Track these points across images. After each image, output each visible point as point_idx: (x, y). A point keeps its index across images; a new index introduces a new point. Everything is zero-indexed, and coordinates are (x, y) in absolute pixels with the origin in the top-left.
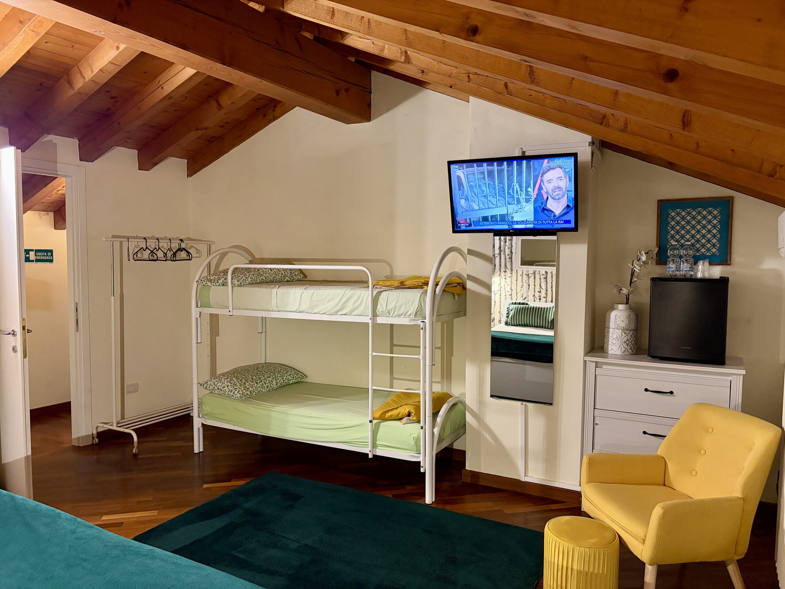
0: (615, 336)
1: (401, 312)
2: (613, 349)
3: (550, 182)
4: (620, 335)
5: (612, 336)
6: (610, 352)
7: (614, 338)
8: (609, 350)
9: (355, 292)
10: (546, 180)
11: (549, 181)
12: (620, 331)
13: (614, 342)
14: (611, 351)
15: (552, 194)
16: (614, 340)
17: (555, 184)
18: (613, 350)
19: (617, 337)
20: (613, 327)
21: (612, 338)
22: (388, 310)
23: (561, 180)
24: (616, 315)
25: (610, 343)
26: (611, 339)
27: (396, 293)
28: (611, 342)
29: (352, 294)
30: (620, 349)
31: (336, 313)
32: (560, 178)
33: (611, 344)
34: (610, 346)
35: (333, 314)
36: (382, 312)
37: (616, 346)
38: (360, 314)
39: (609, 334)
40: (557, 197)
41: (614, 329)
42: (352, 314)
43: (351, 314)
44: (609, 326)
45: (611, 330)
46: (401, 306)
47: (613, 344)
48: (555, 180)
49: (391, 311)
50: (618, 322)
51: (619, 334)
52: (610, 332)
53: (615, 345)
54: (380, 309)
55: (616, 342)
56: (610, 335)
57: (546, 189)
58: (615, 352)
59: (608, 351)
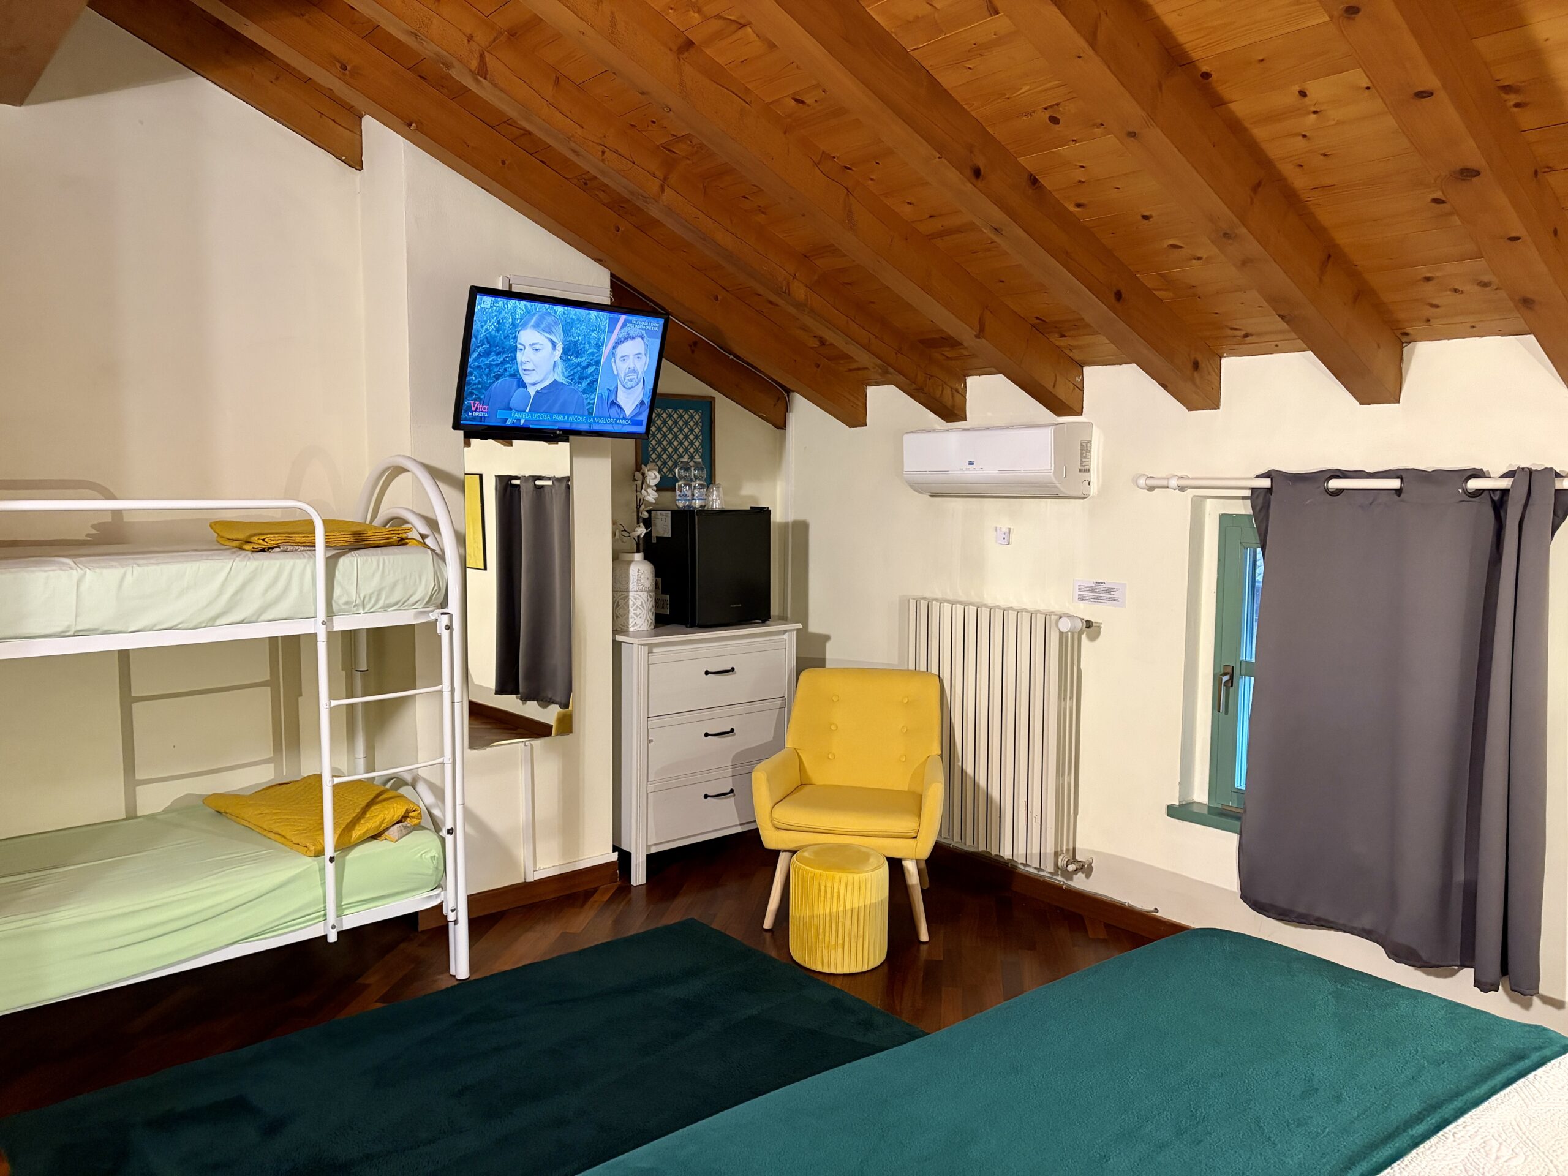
0: (638, 603)
1: (393, 600)
2: (637, 623)
3: (624, 360)
4: (646, 601)
5: (634, 604)
6: (631, 629)
7: (637, 607)
8: (630, 626)
9: (263, 564)
10: (620, 356)
11: (624, 358)
12: (646, 594)
13: (638, 611)
14: (633, 626)
15: (623, 379)
16: (638, 609)
17: (630, 363)
18: (637, 625)
19: (642, 605)
20: (636, 589)
21: (635, 606)
22: (362, 598)
23: (638, 358)
24: (639, 570)
25: (631, 614)
26: (633, 608)
27: (374, 559)
28: (634, 613)
29: (256, 569)
30: (646, 621)
31: (211, 622)
32: (638, 356)
33: (633, 616)
34: (631, 620)
35: (204, 625)
36: (347, 603)
37: (641, 617)
38: (285, 617)
39: (628, 601)
40: (629, 385)
41: (637, 591)
42: (259, 620)
43: (258, 618)
44: (628, 588)
45: (631, 594)
46: (394, 586)
47: (637, 616)
48: (631, 357)
49: (370, 598)
50: (642, 581)
51: (644, 598)
52: (630, 597)
53: (639, 616)
54: (340, 597)
55: (640, 611)
56: (631, 603)
57: (617, 370)
58: (640, 627)
59: (628, 628)
